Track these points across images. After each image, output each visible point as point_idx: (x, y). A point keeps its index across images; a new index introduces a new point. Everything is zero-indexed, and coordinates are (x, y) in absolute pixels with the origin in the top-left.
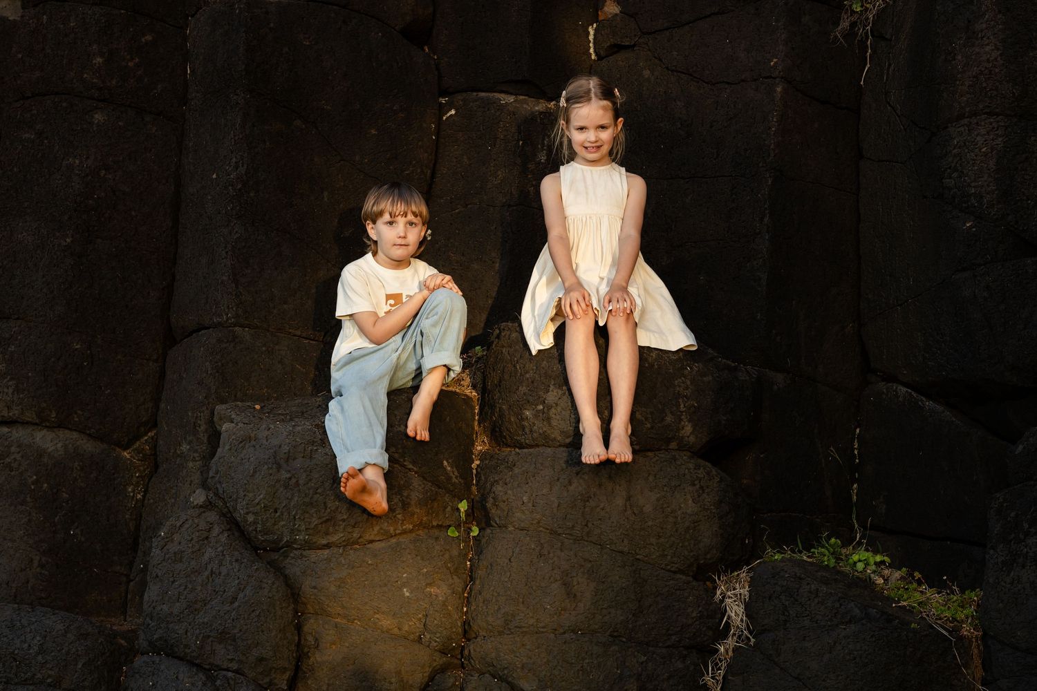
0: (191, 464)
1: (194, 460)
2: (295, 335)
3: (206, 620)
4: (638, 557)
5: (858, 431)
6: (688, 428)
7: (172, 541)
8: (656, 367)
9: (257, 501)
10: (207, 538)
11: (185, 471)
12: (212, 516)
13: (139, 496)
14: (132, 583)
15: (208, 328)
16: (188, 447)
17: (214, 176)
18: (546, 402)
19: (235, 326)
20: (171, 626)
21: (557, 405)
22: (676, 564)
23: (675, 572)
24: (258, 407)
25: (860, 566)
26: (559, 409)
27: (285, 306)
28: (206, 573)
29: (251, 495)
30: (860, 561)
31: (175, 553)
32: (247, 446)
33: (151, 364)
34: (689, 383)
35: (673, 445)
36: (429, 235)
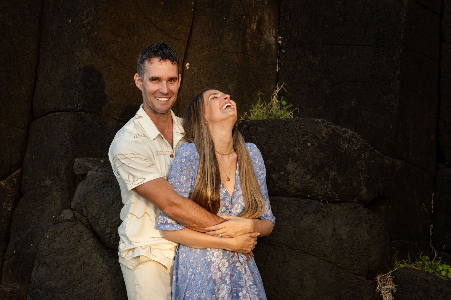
0: (55, 193)
1: (57, 191)
2: (116, 119)
3: (81, 292)
4: (338, 265)
5: (433, 194)
6: (365, 190)
7: (55, 241)
8: (348, 153)
9: (114, 220)
10: (79, 241)
11: (50, 197)
12: (80, 227)
13: (9, 209)
14: (6, 262)
15: (62, 111)
16: (51, 182)
17: (70, 21)
18: (287, 170)
19: (81, 111)
20: (56, 295)
21: (293, 172)
22: (359, 270)
23: (357, 275)
24: (102, 161)
25: (444, 273)
26: (295, 175)
27: (111, 102)
28: (80, 263)
29: (110, 216)
30: (443, 270)
31: (58, 249)
32: (107, 186)
33: (20, 130)
34: (364, 163)
35: (356, 200)
36: (188, 66)
